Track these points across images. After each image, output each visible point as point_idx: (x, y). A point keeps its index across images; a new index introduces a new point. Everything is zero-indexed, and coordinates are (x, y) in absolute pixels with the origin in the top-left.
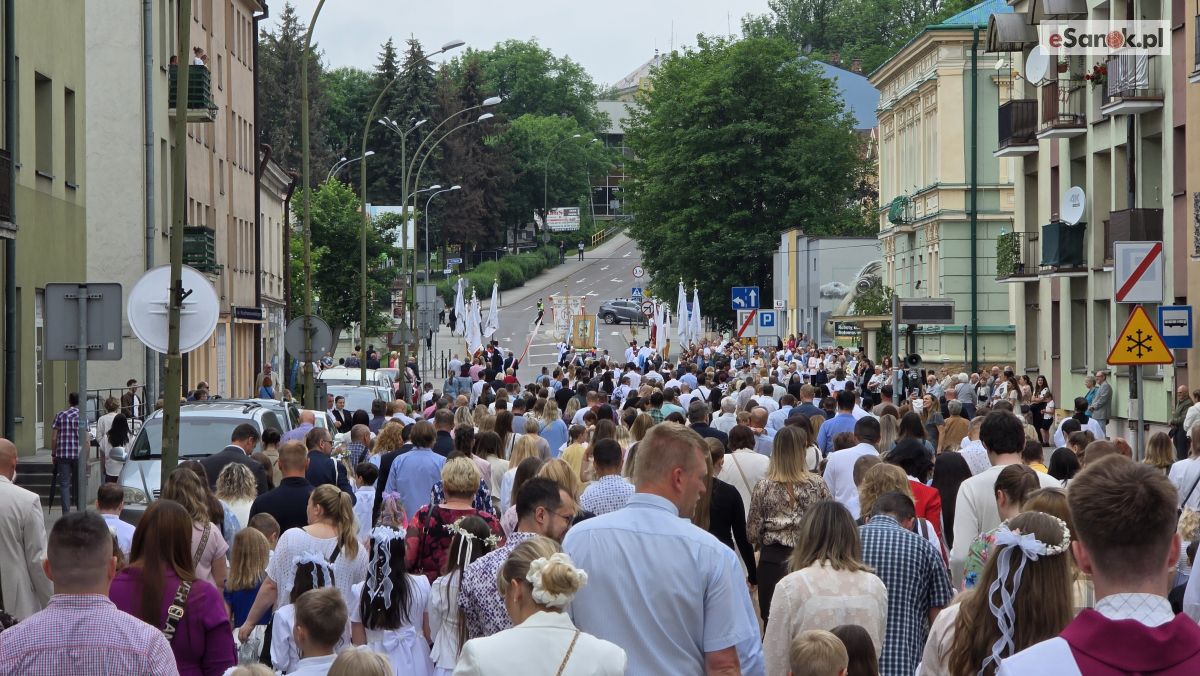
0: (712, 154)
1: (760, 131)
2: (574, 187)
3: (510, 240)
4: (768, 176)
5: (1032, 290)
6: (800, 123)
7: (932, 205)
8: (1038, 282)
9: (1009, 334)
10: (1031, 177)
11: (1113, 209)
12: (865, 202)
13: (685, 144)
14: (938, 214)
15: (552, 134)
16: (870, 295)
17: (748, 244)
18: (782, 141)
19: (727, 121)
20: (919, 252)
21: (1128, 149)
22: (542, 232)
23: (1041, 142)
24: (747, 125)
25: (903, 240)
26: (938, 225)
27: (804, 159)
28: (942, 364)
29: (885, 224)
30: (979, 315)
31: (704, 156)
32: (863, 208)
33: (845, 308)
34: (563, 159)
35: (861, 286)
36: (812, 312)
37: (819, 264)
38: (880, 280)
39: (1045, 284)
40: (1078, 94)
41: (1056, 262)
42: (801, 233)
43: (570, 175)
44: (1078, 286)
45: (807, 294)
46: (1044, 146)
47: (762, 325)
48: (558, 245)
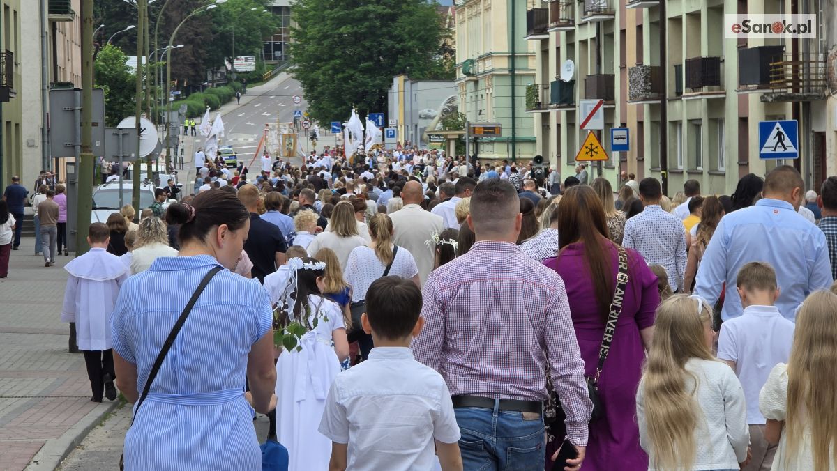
0: (349, 26)
1: (379, 11)
2: (251, 43)
3: (209, 78)
4: (384, 40)
5: (545, 117)
6: (404, 6)
7: (488, 65)
8: (549, 113)
9: (533, 142)
10: (545, 52)
11: (589, 74)
12: (446, 56)
13: (331, 19)
14: (492, 70)
15: (237, 7)
16: (451, 117)
17: (372, 83)
18: (393, 18)
19: (357, 5)
20: (480, 93)
21: (597, 39)
22: (231, 72)
23: (550, 33)
24: (371, 7)
25: (471, 86)
26: (492, 77)
27: (407, 29)
28: (494, 160)
29: (460, 74)
30: (516, 130)
31: (344, 27)
32: (444, 61)
33: (435, 125)
34: (244, 24)
35: (445, 111)
36: (414, 127)
37: (419, 97)
38: (457, 107)
39: (553, 115)
40: (570, 7)
41: (559, 102)
42: (406, 77)
43: (250, 35)
44: (571, 116)
45: (412, 119)
46: (552, 36)
47: (388, 137)
48: (242, 81)
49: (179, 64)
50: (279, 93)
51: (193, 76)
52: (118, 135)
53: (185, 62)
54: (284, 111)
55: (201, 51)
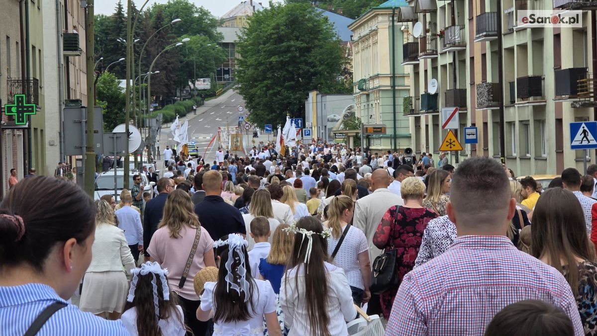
0: (277, 56)
1: (298, 46)
2: (208, 69)
3: (178, 94)
4: (303, 66)
5: (417, 120)
6: (316, 42)
7: (376, 83)
8: (420, 117)
9: (409, 137)
10: (417, 74)
11: (448, 89)
12: (346, 77)
13: (264, 52)
14: (379, 87)
15: (197, 44)
16: (350, 120)
17: (294, 96)
18: (308, 50)
19: (282, 41)
20: (371, 103)
21: (453, 64)
22: (193, 90)
23: (420, 60)
24: (292, 43)
25: (364, 98)
26: (379, 91)
27: (318, 58)
28: (381, 150)
29: (356, 90)
31: (273, 57)
32: (345, 80)
33: (339, 126)
34: (203, 56)
35: (346, 116)
36: (324, 128)
37: (327, 106)
38: (354, 113)
39: (423, 118)
40: (434, 41)
41: (427, 109)
42: (318, 92)
43: (206, 63)
44: (436, 119)
45: (322, 123)
46: (421, 62)
47: (305, 135)
48: (201, 96)
49: (156, 84)
50: (228, 105)
51: (167, 93)
52: (113, 138)
53: (161, 83)
54: (231, 117)
55: (172, 75)
